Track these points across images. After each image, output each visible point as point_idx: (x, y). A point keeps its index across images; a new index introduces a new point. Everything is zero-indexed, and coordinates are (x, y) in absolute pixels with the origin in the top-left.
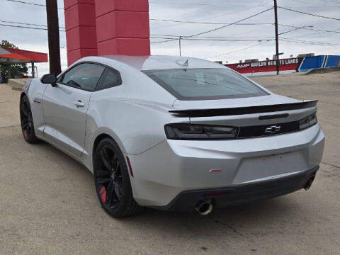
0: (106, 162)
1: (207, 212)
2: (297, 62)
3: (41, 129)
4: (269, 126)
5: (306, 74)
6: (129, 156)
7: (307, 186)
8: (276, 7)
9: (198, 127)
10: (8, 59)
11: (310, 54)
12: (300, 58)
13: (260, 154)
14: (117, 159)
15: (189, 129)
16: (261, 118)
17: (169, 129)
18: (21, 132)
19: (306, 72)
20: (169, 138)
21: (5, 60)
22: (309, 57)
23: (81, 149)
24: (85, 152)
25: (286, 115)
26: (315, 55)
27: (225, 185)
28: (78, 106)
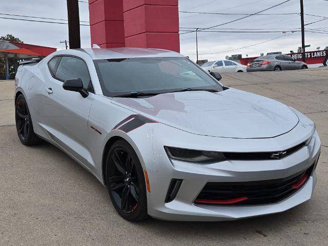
2: (325, 55)
10: (16, 55)
21: (11, 56)
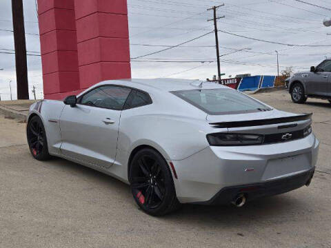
0: (144, 170)
1: (241, 204)
2: (236, 82)
3: (58, 146)
4: (284, 134)
5: (255, 93)
6: (173, 162)
7: (308, 183)
8: (216, 31)
9: (232, 136)
11: (247, 75)
12: (238, 78)
13: (279, 156)
14: (158, 165)
15: (225, 138)
16: (279, 127)
17: (211, 138)
18: (29, 151)
19: (254, 92)
20: (211, 145)
22: (247, 77)
23: (111, 161)
24: (116, 163)
25: (296, 125)
26: (252, 75)
27: (255, 181)
28: (107, 123)
